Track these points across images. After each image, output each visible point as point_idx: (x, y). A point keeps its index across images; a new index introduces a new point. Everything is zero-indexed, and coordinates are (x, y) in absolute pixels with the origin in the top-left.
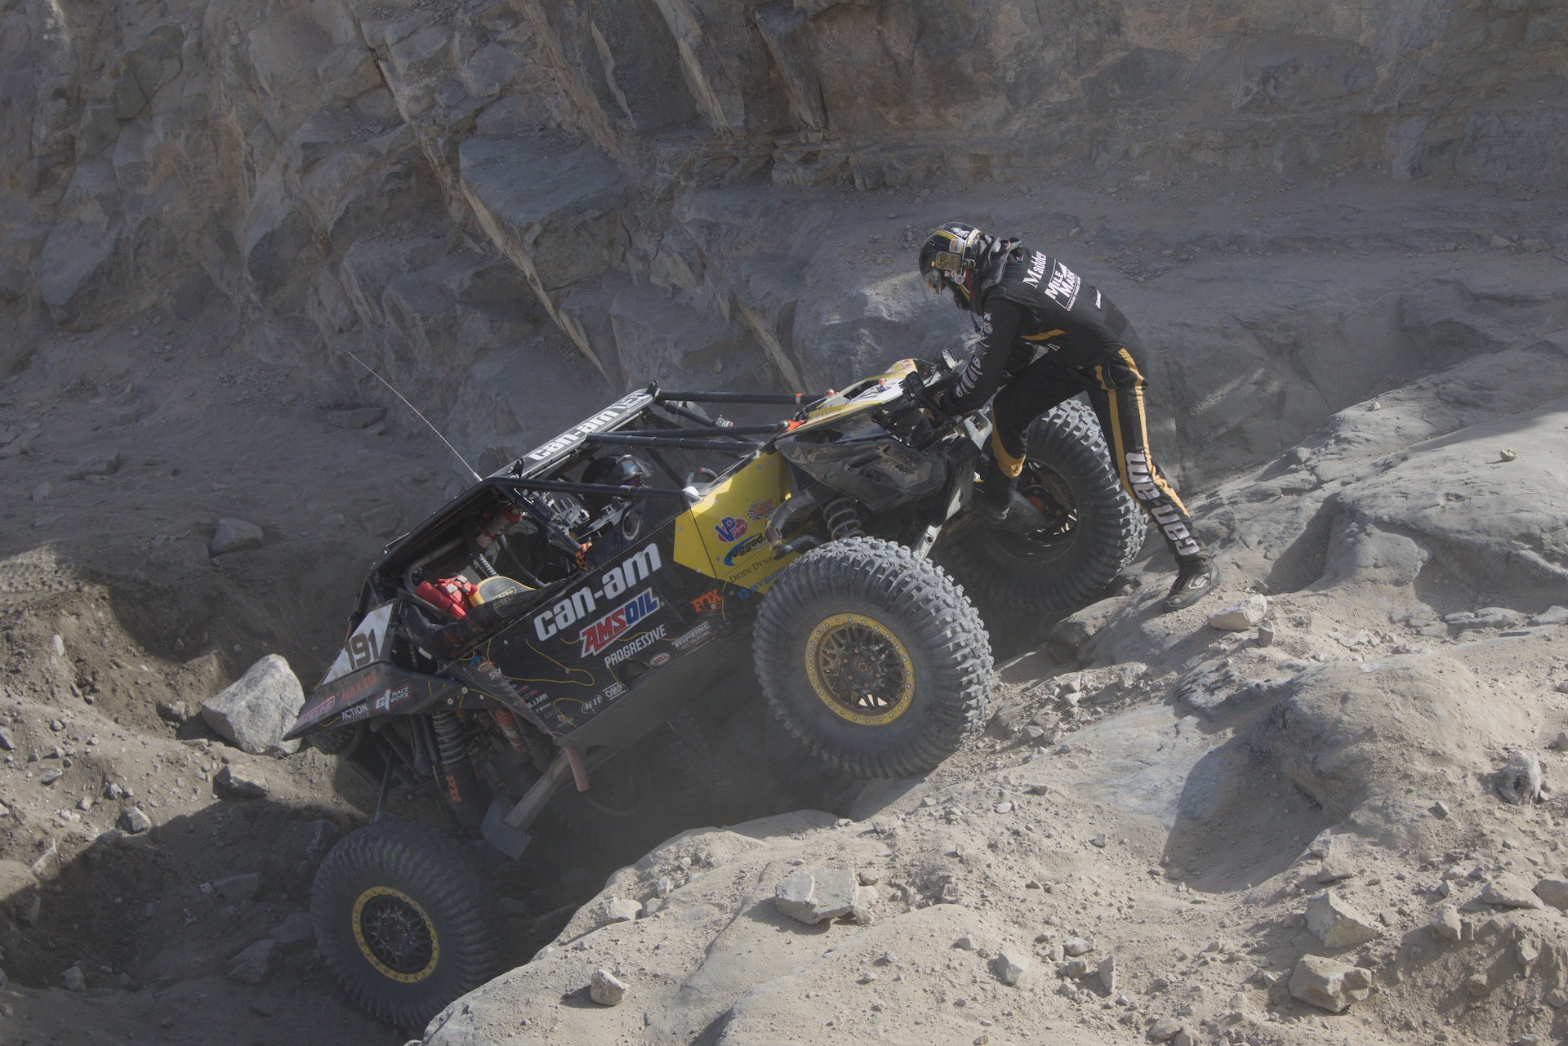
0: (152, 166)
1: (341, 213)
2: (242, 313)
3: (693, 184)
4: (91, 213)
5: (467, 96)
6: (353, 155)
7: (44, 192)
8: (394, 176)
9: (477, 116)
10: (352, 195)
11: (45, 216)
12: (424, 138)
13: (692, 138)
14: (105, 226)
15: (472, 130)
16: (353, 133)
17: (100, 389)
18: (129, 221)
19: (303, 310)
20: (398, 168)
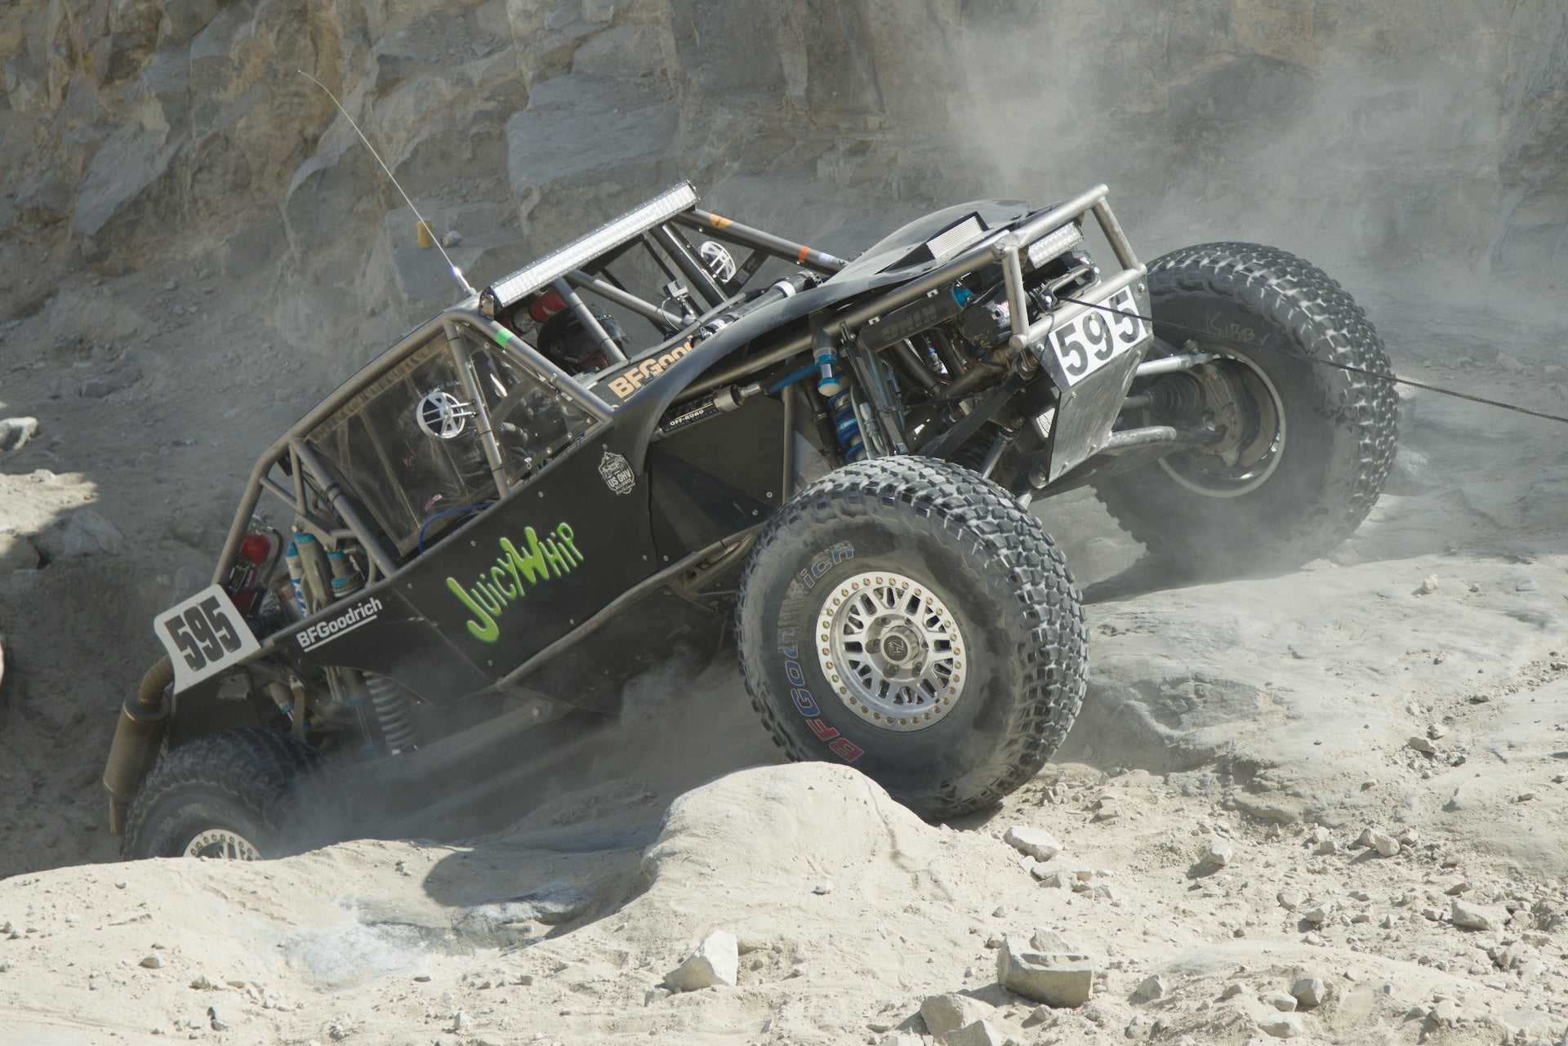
0: (236, 64)
1: (407, 155)
2: (282, 276)
3: (736, 166)
4: (152, 116)
5: (580, 19)
6: (438, 79)
7: (118, 82)
8: (483, 115)
9: (579, 46)
10: (425, 134)
11: (115, 115)
12: (525, 69)
13: (755, 105)
14: (164, 137)
15: (569, 66)
16: (451, 51)
17: (96, 351)
18: (194, 134)
19: (352, 282)
20: (491, 105)
